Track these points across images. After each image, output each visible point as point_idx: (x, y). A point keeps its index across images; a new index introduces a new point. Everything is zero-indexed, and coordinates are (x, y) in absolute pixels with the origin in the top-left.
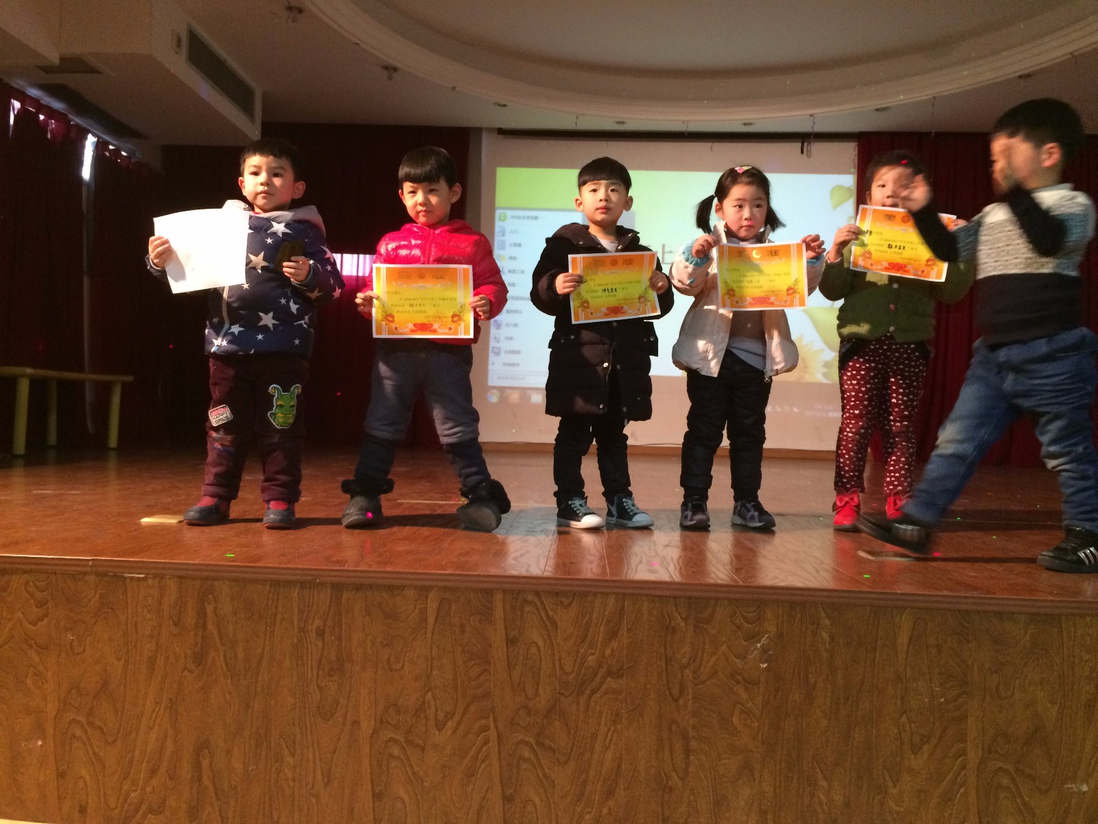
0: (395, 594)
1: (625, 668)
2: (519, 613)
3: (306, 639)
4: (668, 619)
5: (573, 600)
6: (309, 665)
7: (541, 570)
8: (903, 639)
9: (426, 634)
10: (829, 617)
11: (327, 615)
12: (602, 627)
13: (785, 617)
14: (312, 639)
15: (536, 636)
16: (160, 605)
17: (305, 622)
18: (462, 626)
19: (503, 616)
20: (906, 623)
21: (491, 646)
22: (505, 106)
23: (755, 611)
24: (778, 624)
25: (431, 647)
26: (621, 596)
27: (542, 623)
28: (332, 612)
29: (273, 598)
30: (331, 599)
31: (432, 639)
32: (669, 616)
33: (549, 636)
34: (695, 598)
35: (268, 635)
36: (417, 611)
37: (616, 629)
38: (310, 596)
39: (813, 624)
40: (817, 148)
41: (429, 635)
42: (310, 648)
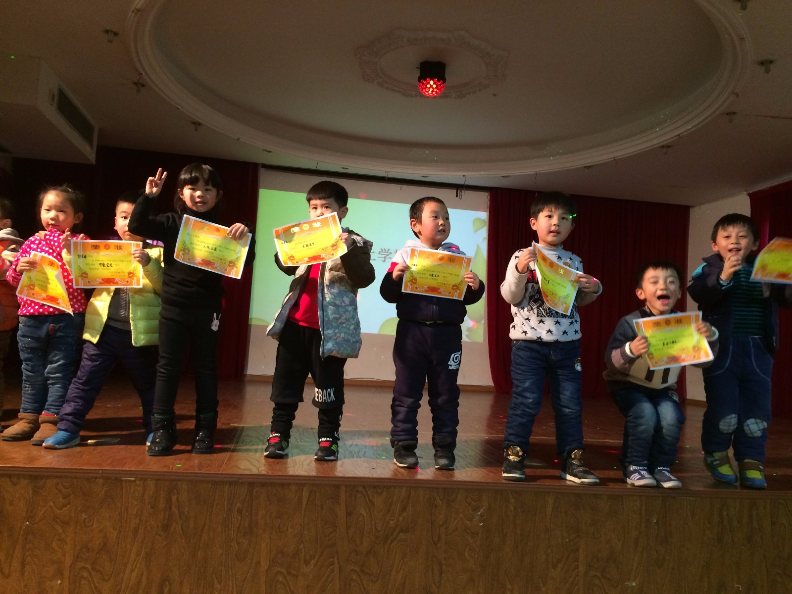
1: (410, 527)
2: (353, 498)
3: (231, 514)
6: (232, 530)
9: (301, 511)
12: (399, 505)
16: (143, 496)
25: (304, 519)
28: (247, 499)
41: (303, 511)
42: (233, 520)
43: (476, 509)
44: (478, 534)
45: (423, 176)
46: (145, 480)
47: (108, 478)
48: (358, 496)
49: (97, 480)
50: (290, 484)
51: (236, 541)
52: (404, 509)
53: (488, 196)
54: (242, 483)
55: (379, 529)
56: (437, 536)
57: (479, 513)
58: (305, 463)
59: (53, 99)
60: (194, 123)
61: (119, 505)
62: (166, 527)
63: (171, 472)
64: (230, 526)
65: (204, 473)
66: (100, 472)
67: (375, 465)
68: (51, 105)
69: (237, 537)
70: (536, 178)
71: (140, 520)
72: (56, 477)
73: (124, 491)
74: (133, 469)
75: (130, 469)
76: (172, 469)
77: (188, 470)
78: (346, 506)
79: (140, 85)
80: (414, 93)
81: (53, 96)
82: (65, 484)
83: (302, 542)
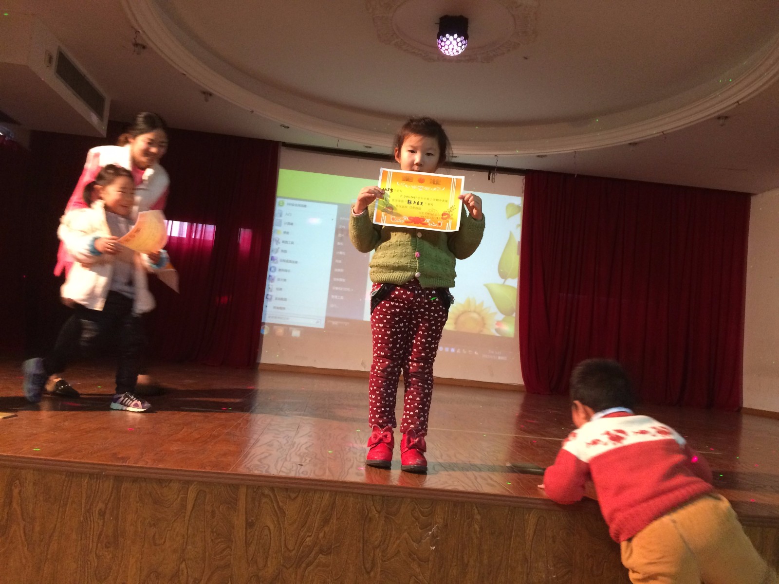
0: (164, 485)
3: (90, 518)
4: (366, 511)
5: (298, 495)
7: (277, 470)
8: (530, 531)
9: (184, 517)
10: (479, 513)
11: (108, 501)
13: (450, 513)
14: (94, 518)
15: (268, 521)
17: (90, 505)
18: (213, 512)
19: (244, 505)
20: (532, 519)
21: (233, 528)
22: (288, 127)
23: (429, 507)
24: (444, 518)
26: (334, 493)
27: (274, 512)
29: (67, 485)
30: (113, 488)
31: (189, 521)
32: (367, 509)
33: (278, 521)
34: (388, 497)
35: (60, 514)
36: (179, 499)
37: (328, 518)
38: (96, 485)
39: (469, 518)
40: (499, 177)
41: (187, 518)
54: (107, 476)
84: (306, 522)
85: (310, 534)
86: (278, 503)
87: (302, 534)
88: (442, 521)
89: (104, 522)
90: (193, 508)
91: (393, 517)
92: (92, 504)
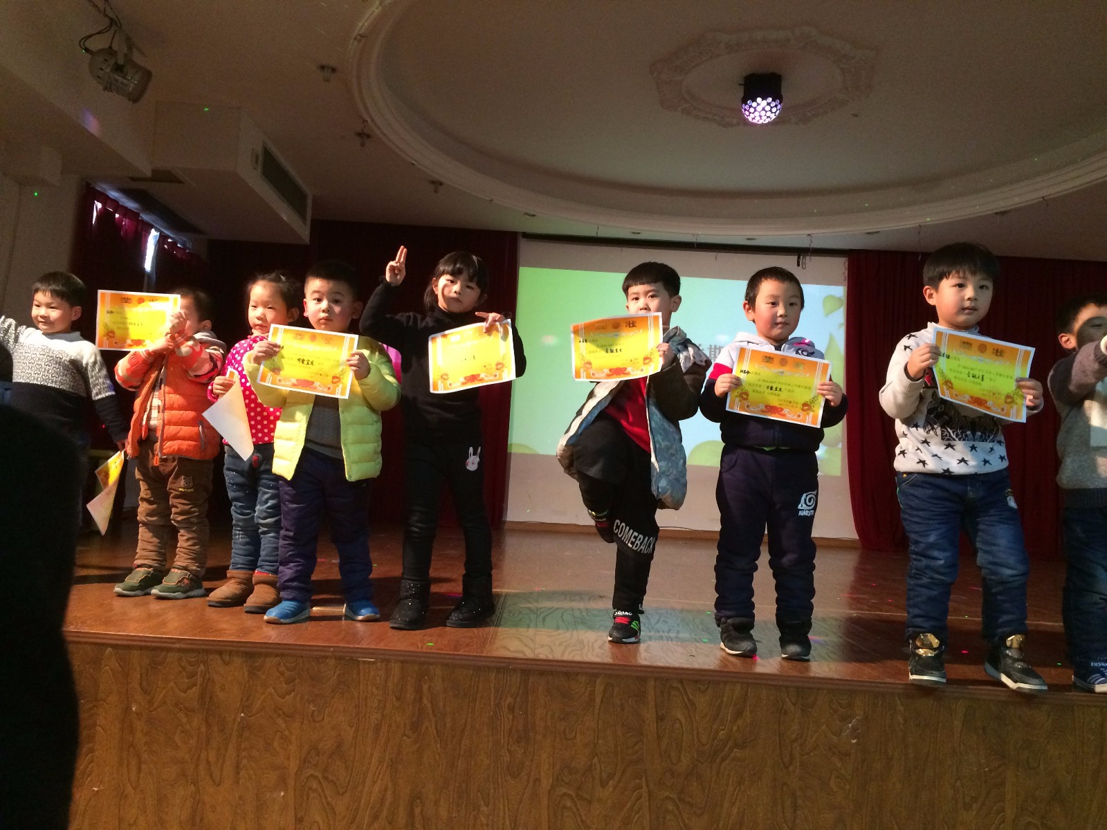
43: (845, 719)
44: (850, 755)
45: (748, 239)
46: (388, 661)
47: (340, 658)
48: (673, 693)
49: (327, 660)
50: (577, 674)
51: (508, 750)
52: (739, 714)
53: (845, 263)
54: (514, 670)
55: (704, 741)
56: (788, 756)
57: (850, 725)
58: (596, 645)
59: (257, 162)
60: (433, 182)
61: (356, 694)
62: (415, 726)
63: (421, 652)
64: (499, 727)
65: (462, 655)
66: (332, 649)
67: (693, 650)
68: (255, 168)
69: (508, 744)
70: (919, 233)
71: (382, 716)
72: (277, 655)
73: (361, 675)
74: (373, 647)
75: (368, 647)
76: (422, 647)
77: (441, 649)
78: (656, 707)
79: (364, 136)
80: (735, 121)
81: (257, 157)
82: (287, 664)
83: (596, 755)
84: (718, 715)
85: (723, 728)
86: (688, 697)
87: (715, 727)
88: (862, 713)
89: (514, 717)
90: (602, 702)
91: (809, 710)
92: (501, 698)
